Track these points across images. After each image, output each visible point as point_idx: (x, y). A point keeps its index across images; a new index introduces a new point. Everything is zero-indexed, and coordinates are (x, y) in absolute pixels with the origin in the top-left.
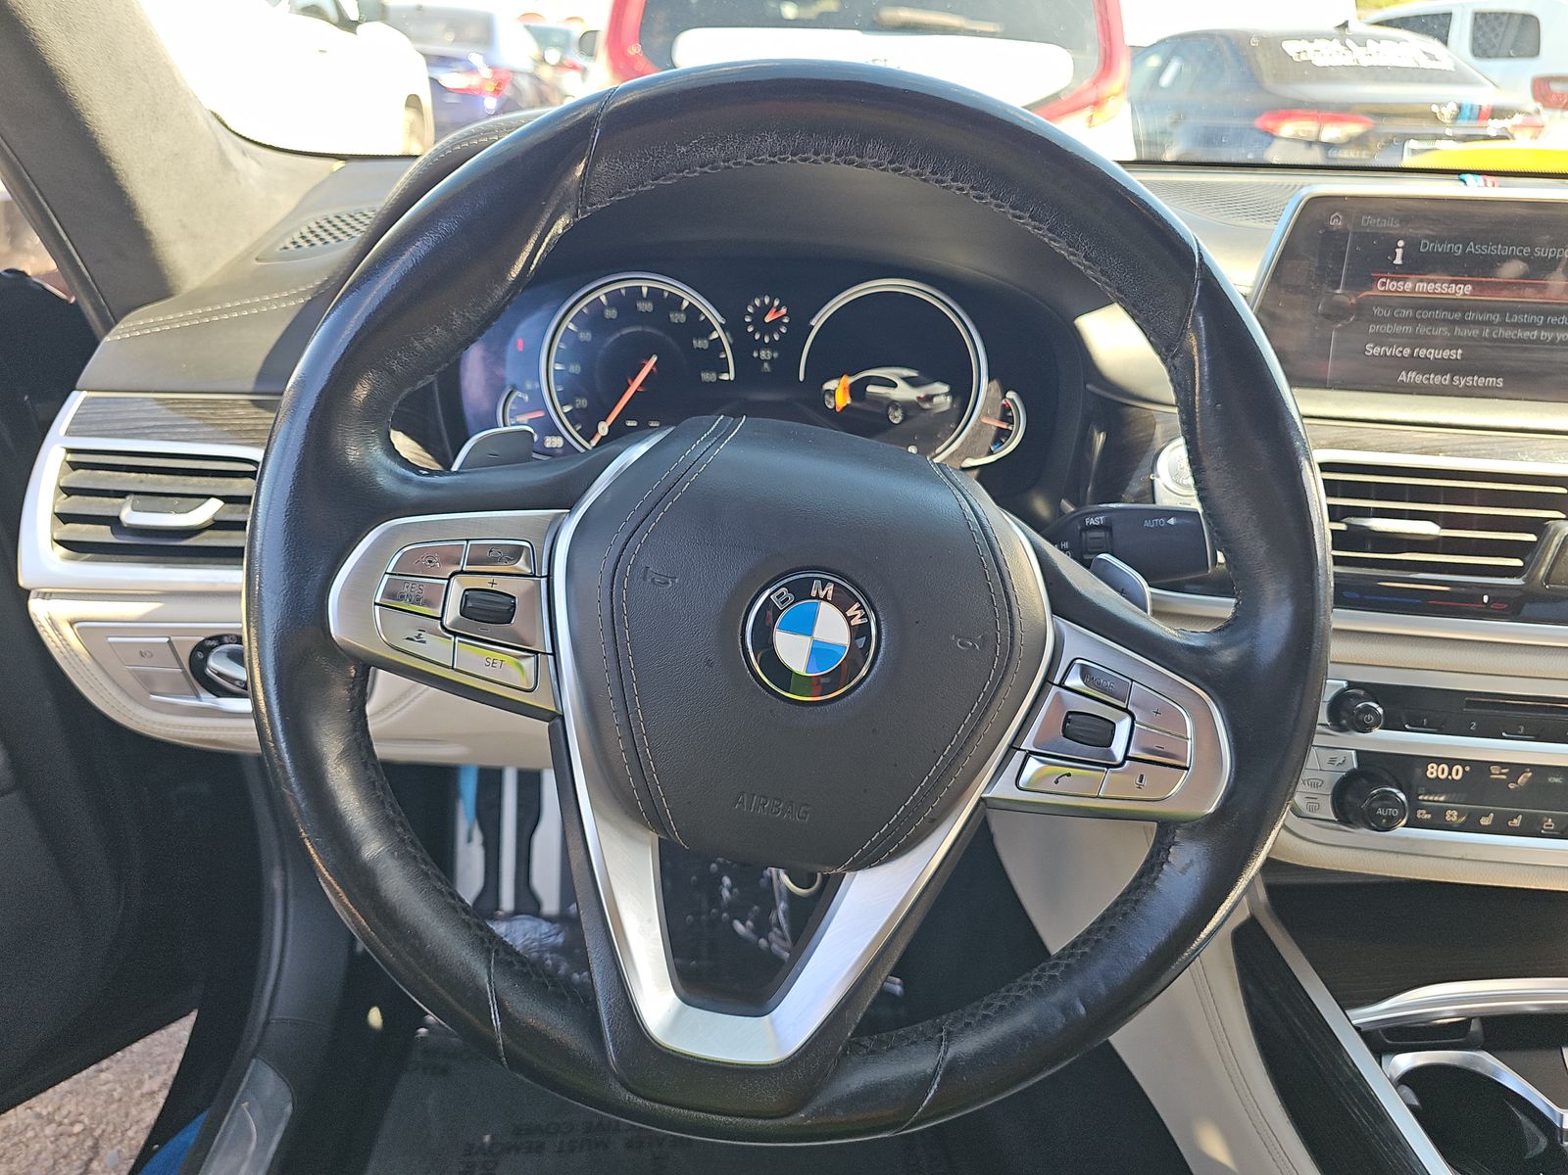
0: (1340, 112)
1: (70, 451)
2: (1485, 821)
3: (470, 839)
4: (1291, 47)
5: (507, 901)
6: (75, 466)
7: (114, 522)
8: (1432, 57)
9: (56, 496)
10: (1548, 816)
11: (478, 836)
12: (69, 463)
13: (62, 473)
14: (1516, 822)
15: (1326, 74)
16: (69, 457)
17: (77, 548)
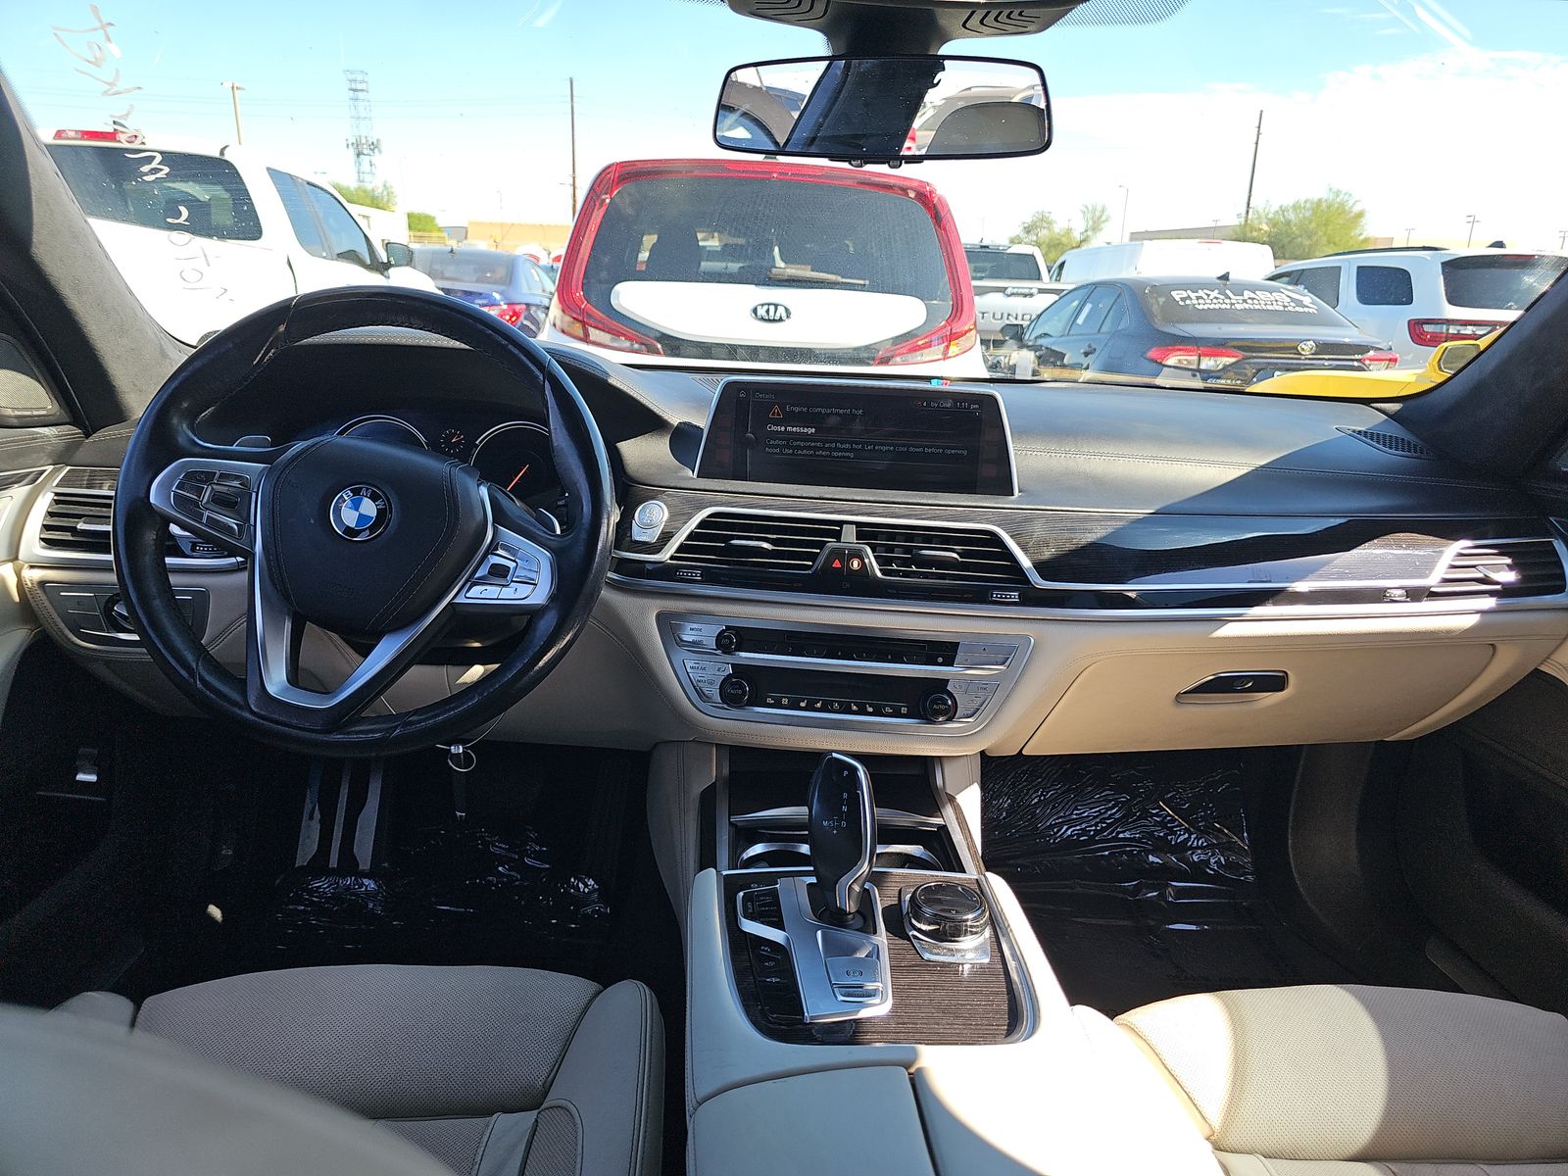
0: (1218, 346)
1: (57, 494)
2: (803, 704)
3: (311, 818)
4: (1177, 295)
5: (333, 862)
6: (57, 502)
7: (73, 530)
8: (1299, 303)
9: (46, 516)
10: (836, 701)
11: (317, 815)
12: (55, 500)
13: (50, 506)
14: (819, 705)
15: (1206, 317)
16: (56, 498)
17: (50, 543)
